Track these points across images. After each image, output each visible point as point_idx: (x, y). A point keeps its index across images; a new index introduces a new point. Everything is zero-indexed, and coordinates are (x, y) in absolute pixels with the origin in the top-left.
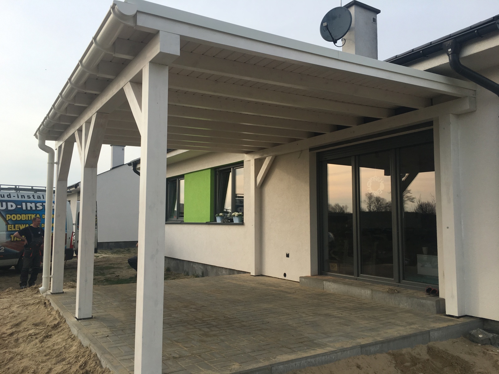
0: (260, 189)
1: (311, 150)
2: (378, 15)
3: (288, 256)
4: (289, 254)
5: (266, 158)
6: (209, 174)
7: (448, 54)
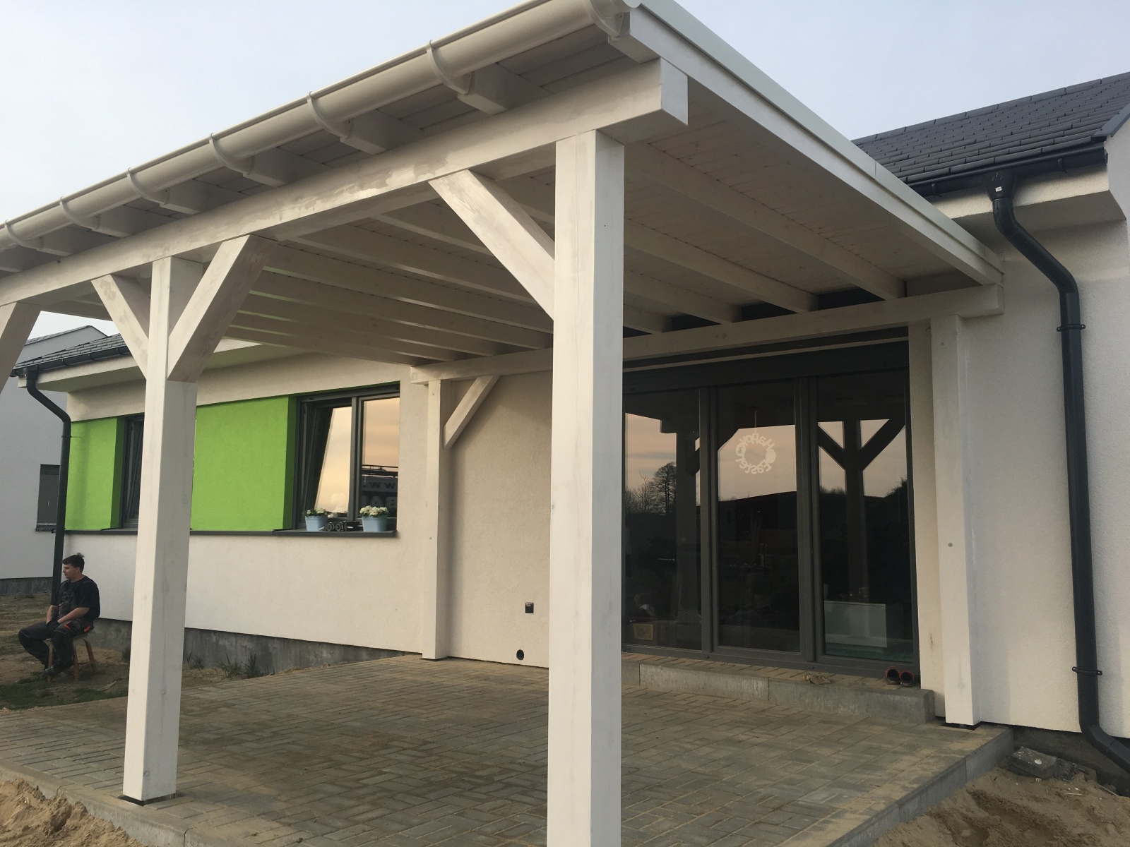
0: (452, 453)
3: (530, 609)
4: (532, 605)
5: (472, 380)
6: (282, 410)
7: (993, 197)
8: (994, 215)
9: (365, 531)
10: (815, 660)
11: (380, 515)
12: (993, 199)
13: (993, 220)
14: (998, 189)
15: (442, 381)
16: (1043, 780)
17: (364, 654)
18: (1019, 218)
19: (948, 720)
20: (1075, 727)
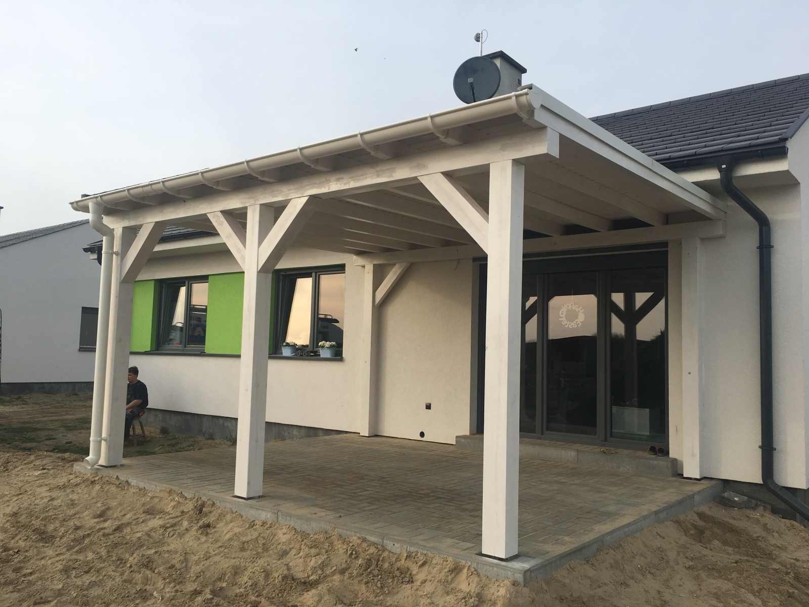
0: (379, 310)
1: (475, 260)
3: (428, 407)
4: (430, 404)
5: (395, 264)
7: (721, 170)
8: (721, 180)
9: (321, 356)
10: (606, 440)
11: (331, 346)
12: (720, 172)
13: (720, 183)
14: (724, 166)
15: (374, 265)
16: (739, 509)
17: (320, 433)
18: (735, 183)
19: (684, 476)
20: (758, 479)
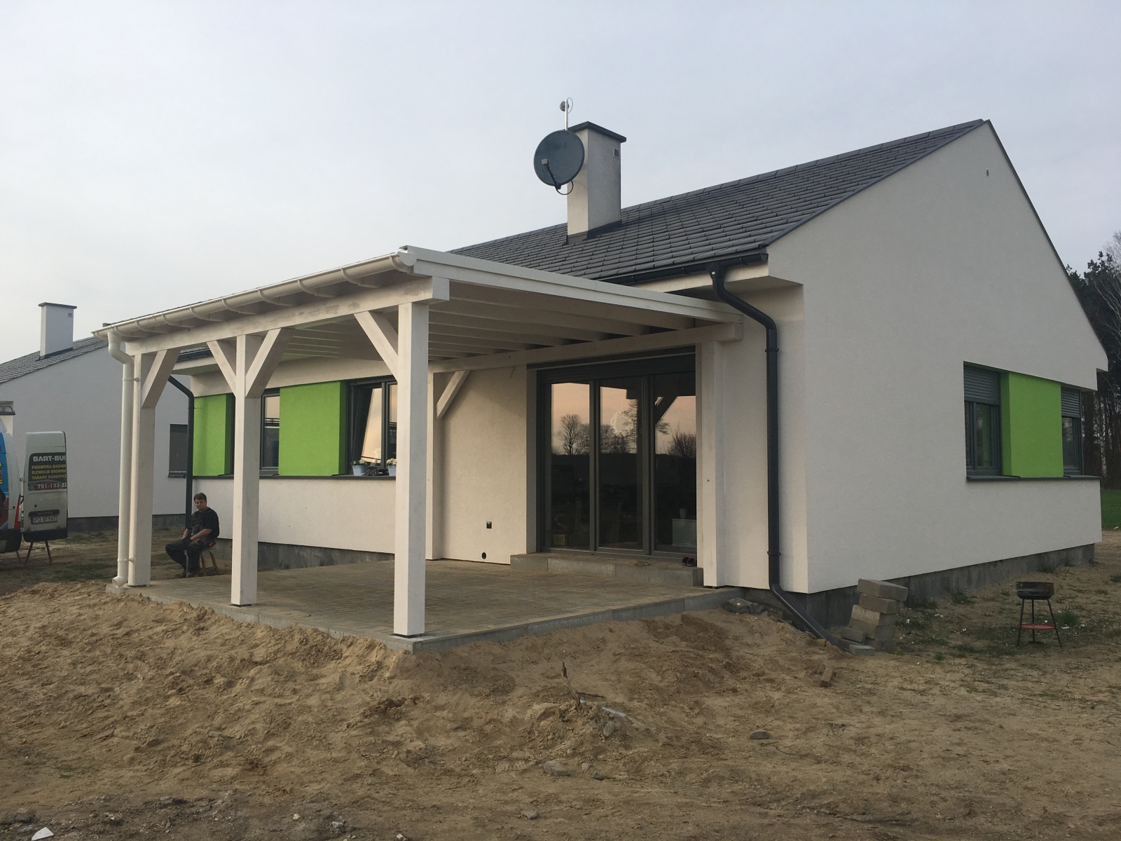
0: (442, 422)
1: (529, 366)
2: (622, 144)
3: (489, 526)
4: (491, 524)
5: (453, 373)
6: (336, 390)
8: (714, 288)
9: (390, 475)
10: (650, 554)
12: (712, 278)
14: (713, 273)
15: (434, 373)
16: (740, 614)
18: (729, 289)
19: (705, 585)
